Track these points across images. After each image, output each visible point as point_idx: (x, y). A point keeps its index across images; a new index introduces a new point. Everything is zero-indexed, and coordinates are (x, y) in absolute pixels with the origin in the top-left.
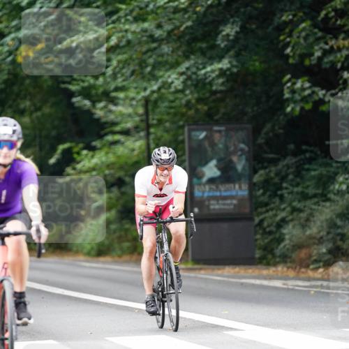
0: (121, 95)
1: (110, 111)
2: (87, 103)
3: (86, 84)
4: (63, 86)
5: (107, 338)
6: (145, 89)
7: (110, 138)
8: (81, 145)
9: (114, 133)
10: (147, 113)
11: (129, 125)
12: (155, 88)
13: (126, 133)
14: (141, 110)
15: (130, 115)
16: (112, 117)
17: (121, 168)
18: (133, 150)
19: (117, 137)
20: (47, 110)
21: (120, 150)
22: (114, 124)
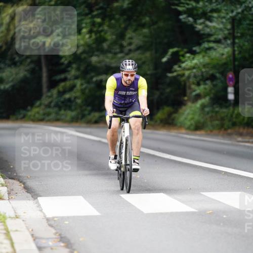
0: (215, 15)
1: (207, 26)
2: (191, 19)
3: (190, 6)
4: (173, 7)
5: (202, 193)
6: (232, 11)
7: (206, 45)
8: (185, 50)
9: (209, 41)
10: (233, 28)
11: (220, 37)
12: (240, 10)
13: (218, 41)
14: (229, 27)
15: (221, 29)
16: (208, 30)
17: (214, 67)
18: (223, 54)
19: (212, 45)
20: (161, 24)
21: (213, 54)
22: (210, 35)
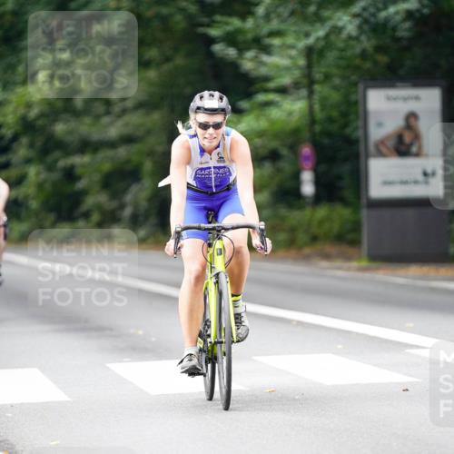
0: (276, 41)
2: (232, 52)
4: (201, 30)
5: (255, 358)
6: (307, 35)
7: (261, 97)
9: (266, 91)
10: (309, 66)
11: (286, 80)
12: (321, 33)
13: (282, 91)
14: (302, 62)
15: (287, 69)
16: (263, 71)
17: (276, 136)
18: (290, 114)
19: (271, 97)
20: (180, 61)
21: (275, 113)
22: (267, 79)
